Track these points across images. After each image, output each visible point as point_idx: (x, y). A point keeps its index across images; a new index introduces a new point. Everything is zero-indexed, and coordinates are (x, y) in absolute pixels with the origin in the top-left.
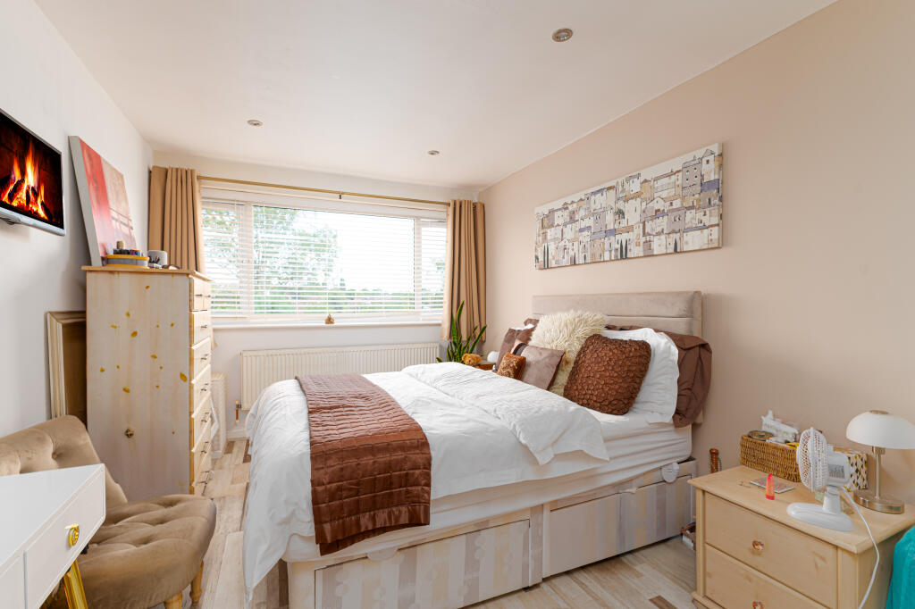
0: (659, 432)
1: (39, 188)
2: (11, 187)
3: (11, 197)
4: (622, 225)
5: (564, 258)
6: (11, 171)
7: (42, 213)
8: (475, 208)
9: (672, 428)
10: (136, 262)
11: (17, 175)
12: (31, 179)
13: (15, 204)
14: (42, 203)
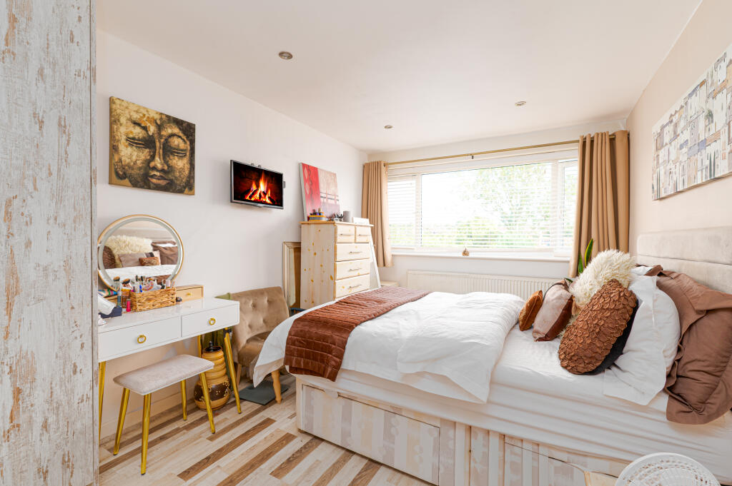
0: (624, 412)
1: (267, 191)
2: (251, 193)
3: (250, 197)
4: (711, 133)
5: (669, 184)
6: (251, 186)
7: (268, 201)
8: (612, 140)
9: (664, 418)
10: (319, 219)
11: (254, 188)
12: (263, 187)
13: (253, 199)
14: (269, 198)
